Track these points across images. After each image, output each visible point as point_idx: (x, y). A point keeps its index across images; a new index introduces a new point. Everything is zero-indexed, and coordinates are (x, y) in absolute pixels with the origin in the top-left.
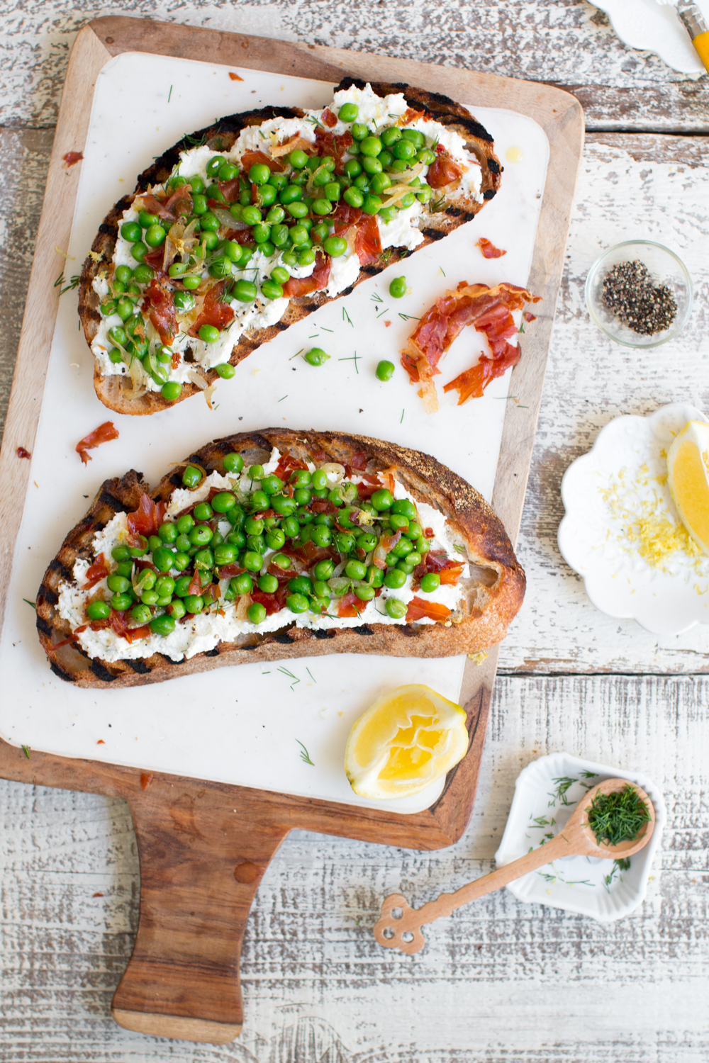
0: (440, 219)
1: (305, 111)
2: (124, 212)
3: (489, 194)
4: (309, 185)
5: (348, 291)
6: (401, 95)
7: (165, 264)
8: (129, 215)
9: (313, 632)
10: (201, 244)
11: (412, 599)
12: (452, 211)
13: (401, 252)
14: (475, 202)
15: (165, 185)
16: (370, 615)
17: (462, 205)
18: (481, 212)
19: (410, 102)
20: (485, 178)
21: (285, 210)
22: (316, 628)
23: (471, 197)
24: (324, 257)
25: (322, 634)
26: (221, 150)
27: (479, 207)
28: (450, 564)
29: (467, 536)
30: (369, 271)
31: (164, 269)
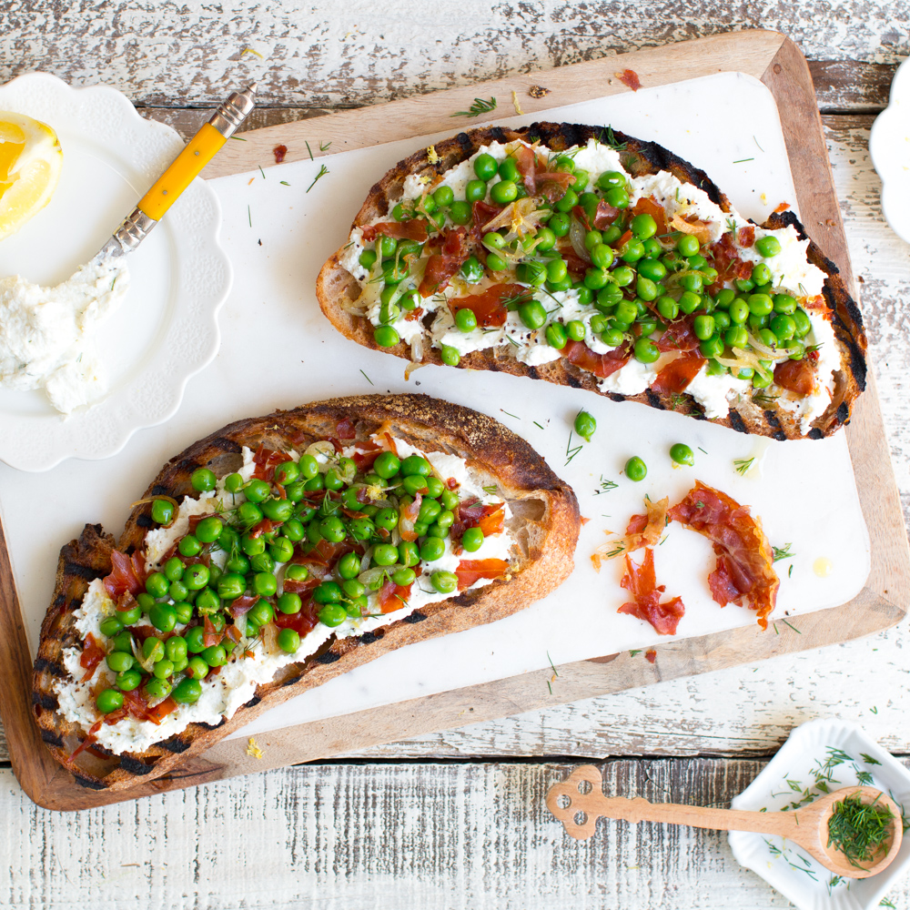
0: (755, 413)
1: (732, 208)
2: (495, 142)
3: (817, 433)
4: (674, 277)
5: (619, 398)
6: (826, 276)
7: (488, 225)
8: (496, 150)
9: (358, 639)
10: (536, 237)
11: (458, 564)
12: (771, 416)
13: (695, 409)
14: (798, 428)
15: (553, 154)
16: (419, 597)
17: (784, 420)
18: (795, 442)
19: (827, 290)
20: (826, 416)
21: (636, 279)
22: (360, 633)
23: (799, 421)
24: (628, 350)
25: (369, 638)
26: (628, 170)
27: (798, 435)
28: (487, 510)
29: (495, 473)
30: (652, 398)
31: (485, 228)
